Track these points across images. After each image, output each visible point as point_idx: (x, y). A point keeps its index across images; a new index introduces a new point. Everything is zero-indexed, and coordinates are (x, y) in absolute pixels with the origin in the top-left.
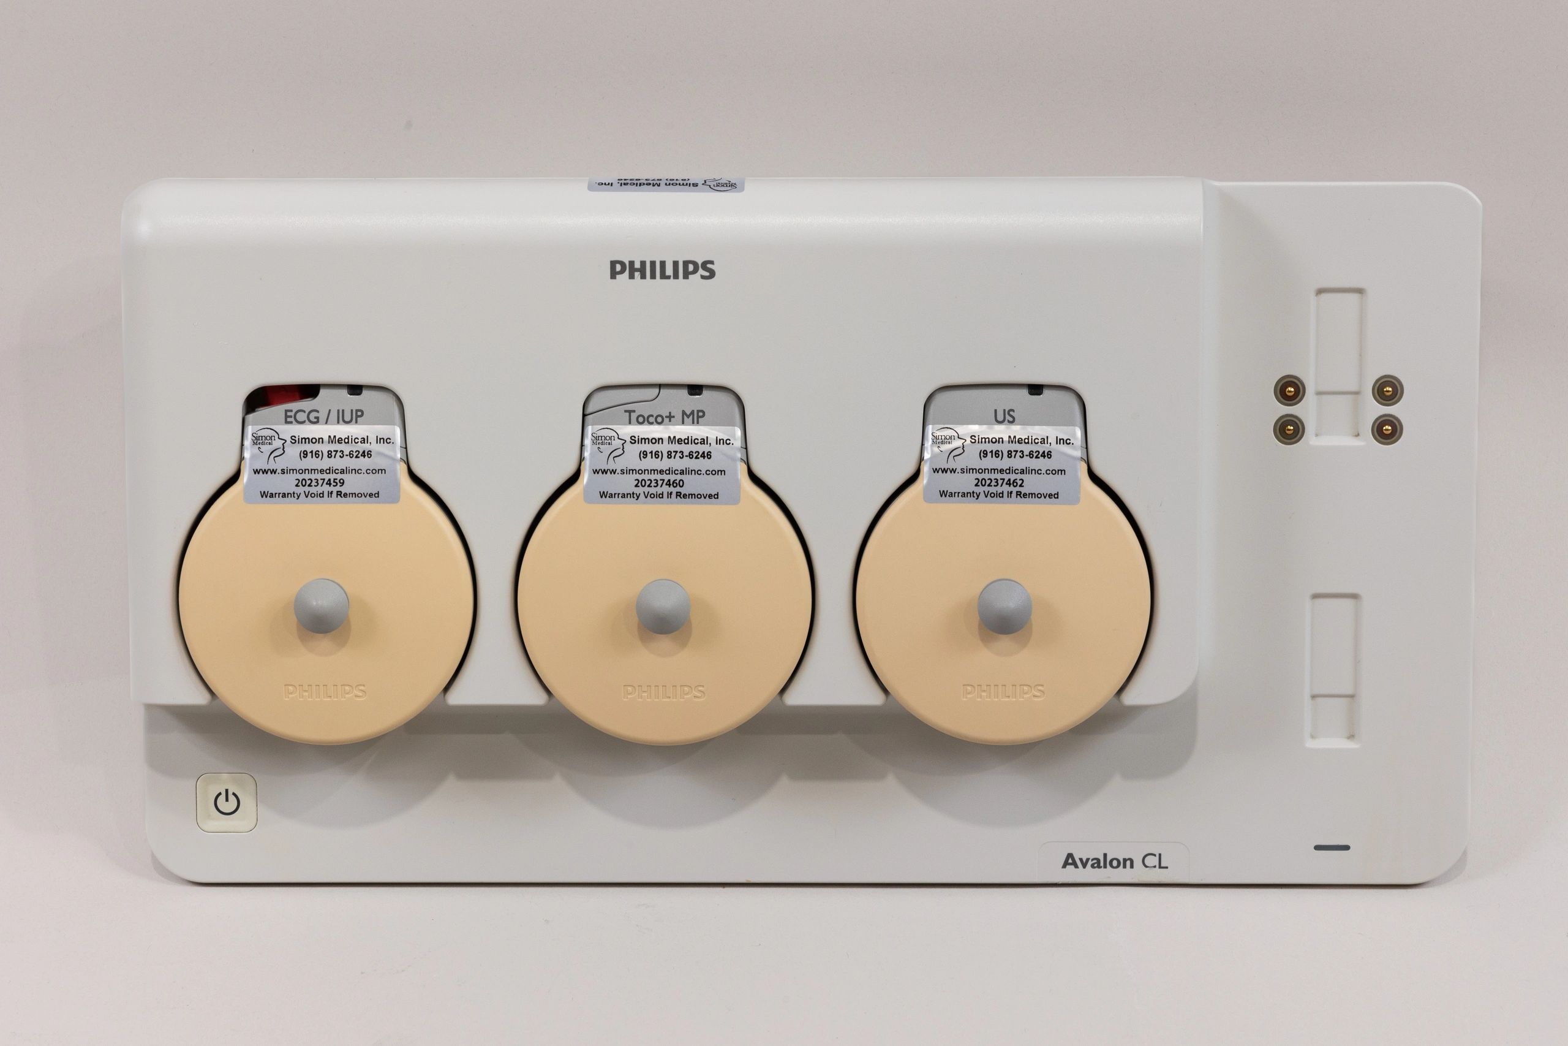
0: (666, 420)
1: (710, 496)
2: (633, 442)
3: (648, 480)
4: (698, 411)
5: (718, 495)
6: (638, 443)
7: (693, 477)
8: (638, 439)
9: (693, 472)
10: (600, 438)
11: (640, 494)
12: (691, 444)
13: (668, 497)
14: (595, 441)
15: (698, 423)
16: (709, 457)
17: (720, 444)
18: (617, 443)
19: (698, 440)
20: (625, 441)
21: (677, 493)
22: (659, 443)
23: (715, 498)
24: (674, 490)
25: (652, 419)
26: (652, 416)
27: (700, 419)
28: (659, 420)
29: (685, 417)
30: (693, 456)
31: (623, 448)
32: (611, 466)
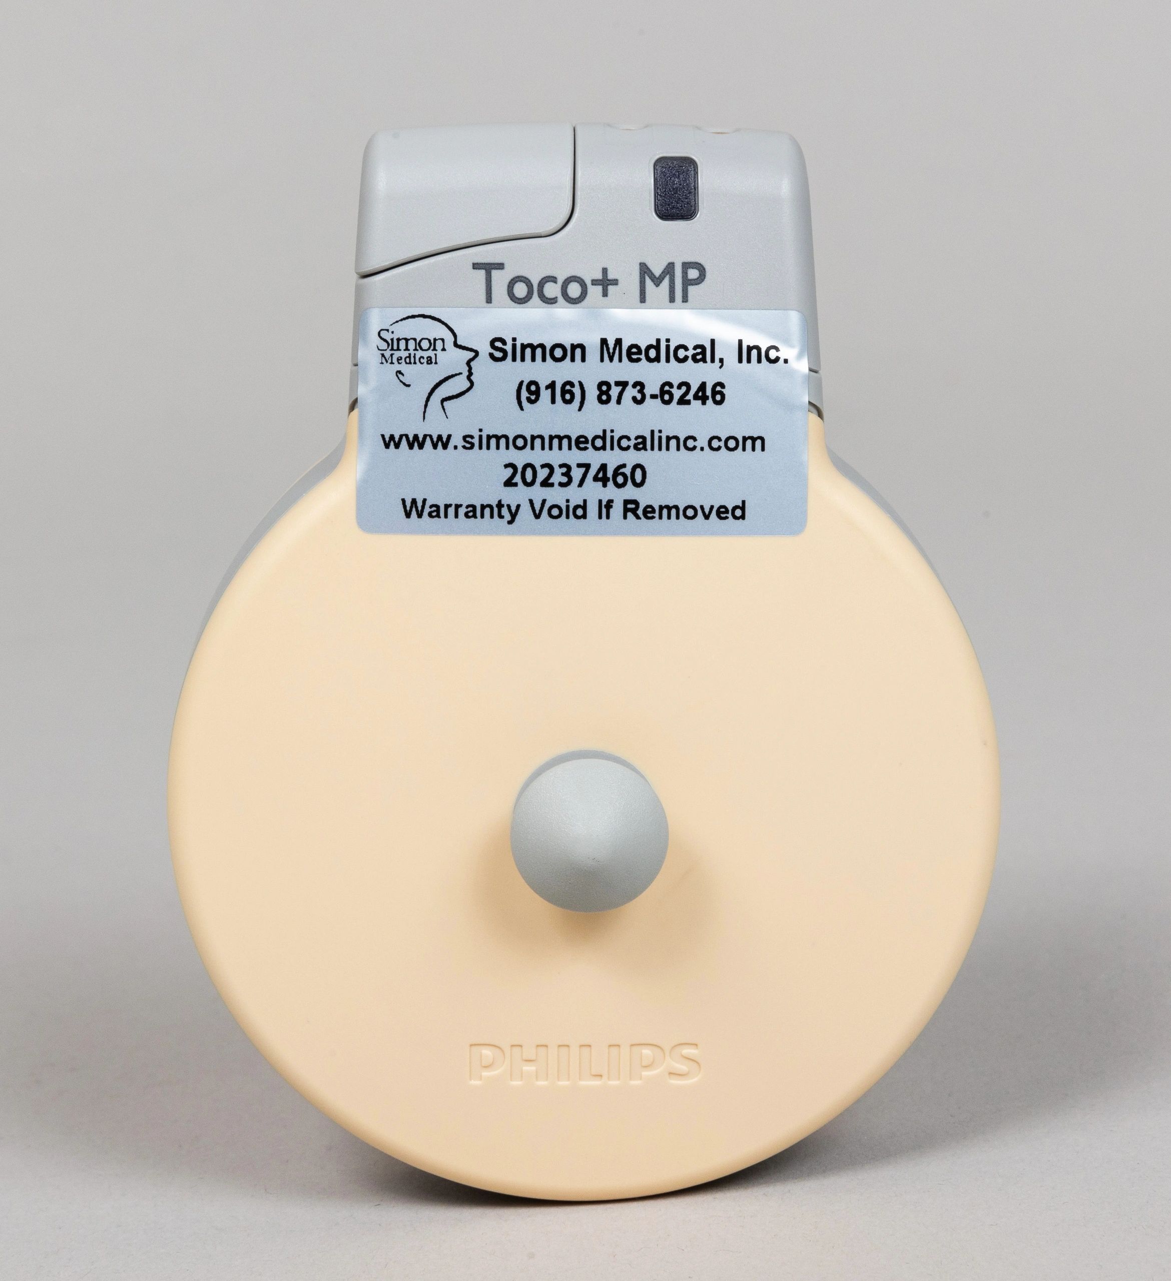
0: (595, 291)
1: (722, 512)
2: (498, 354)
3: (543, 466)
4: (686, 266)
5: (743, 508)
6: (514, 359)
7: (675, 457)
8: (514, 346)
9: (673, 443)
10: (402, 344)
11: (518, 506)
12: (668, 360)
13: (600, 517)
14: (387, 354)
15: (685, 299)
16: (718, 397)
17: (749, 361)
18: (452, 360)
19: (686, 349)
20: (477, 353)
21: (626, 502)
22: (573, 360)
23: (735, 518)
24: (619, 496)
25: (552, 290)
26: (553, 279)
27: (691, 289)
28: (574, 290)
29: (648, 281)
30: (671, 396)
31: (470, 374)
32: (435, 426)
